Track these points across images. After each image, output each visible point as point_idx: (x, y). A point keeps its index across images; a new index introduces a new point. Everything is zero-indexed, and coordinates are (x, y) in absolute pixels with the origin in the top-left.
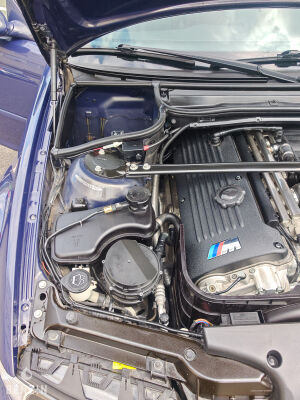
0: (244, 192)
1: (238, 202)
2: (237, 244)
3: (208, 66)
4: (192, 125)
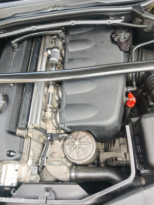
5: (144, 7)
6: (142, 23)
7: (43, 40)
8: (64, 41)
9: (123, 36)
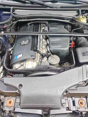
0: (28, 41)
1: (26, 43)
2: (21, 55)
3: (30, 2)
4: (19, 20)
5: (76, 18)
6: (75, 23)
7: (40, 25)
8: (48, 26)
9: (69, 27)
